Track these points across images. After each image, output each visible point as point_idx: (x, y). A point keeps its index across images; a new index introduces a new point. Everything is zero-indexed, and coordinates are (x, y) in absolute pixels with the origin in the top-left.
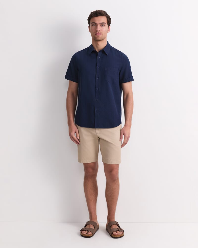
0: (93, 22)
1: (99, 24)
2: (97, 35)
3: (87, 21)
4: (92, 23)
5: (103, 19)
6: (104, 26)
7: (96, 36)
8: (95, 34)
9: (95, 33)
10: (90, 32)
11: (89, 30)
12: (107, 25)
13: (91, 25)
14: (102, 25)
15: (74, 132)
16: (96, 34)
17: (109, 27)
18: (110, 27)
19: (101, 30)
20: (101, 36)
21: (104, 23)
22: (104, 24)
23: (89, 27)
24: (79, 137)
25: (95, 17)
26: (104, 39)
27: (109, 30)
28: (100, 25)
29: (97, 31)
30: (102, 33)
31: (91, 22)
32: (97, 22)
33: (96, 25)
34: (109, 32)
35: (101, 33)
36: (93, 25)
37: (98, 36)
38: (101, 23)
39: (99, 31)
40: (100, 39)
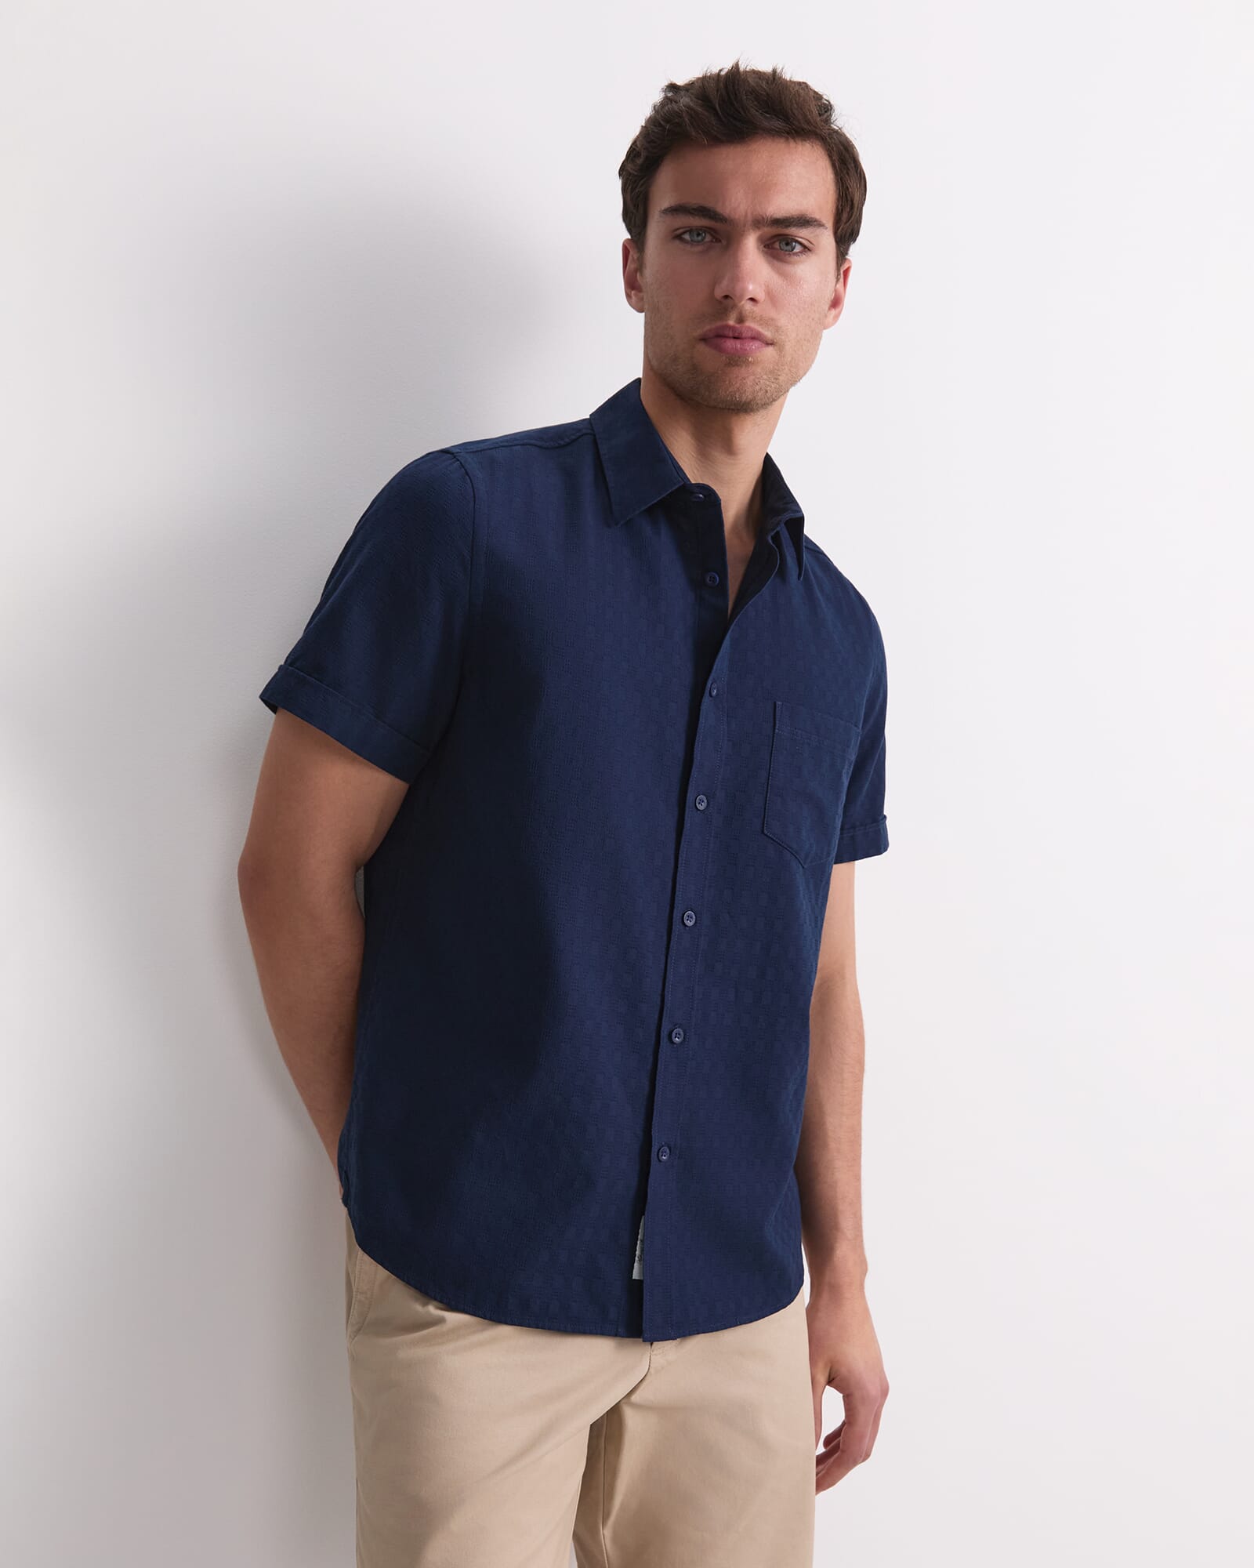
1: (758, 224)
2: (728, 344)
4: (675, 210)
6: (806, 248)
7: (714, 363)
8: (705, 339)
9: (707, 327)
11: (633, 286)
12: (826, 240)
13: (659, 229)
14: (788, 241)
16: (713, 339)
19: (773, 296)
20: (760, 360)
21: (804, 221)
22: (803, 231)
23: (634, 251)
27: (836, 303)
28: (761, 239)
30: (777, 329)
31: (662, 201)
32: (737, 202)
33: (724, 236)
35: (769, 333)
36: (679, 235)
37: (734, 365)
38: (777, 221)
39: (748, 306)
40: (749, 390)
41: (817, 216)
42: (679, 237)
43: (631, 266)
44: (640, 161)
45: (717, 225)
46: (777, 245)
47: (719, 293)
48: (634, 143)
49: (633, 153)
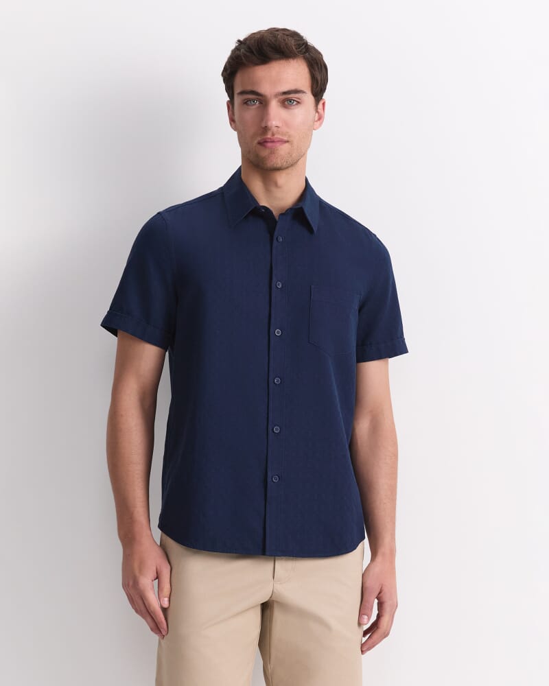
0: (249, 88)
1: (276, 95)
2: (269, 145)
3: (221, 79)
4: (242, 93)
5: (293, 74)
6: (298, 102)
7: (264, 153)
8: (259, 143)
9: (259, 139)
10: (235, 129)
11: (232, 120)
12: (309, 98)
13: (237, 100)
14: (290, 100)
15: (152, 574)
16: (263, 143)
17: (320, 106)
18: (324, 104)
19: (286, 124)
20: (283, 150)
21: (296, 91)
22: (297, 95)
23: (231, 104)
24: (166, 599)
25: (257, 64)
26: (298, 161)
27: (320, 118)
28: (279, 101)
29: (266, 129)
30: (289, 136)
31: (237, 90)
32: (266, 89)
33: (263, 102)
34: (320, 125)
35: (286, 138)
36: (246, 102)
37: (273, 152)
38: (285, 93)
39: (275, 129)
40: (280, 163)
41: (302, 89)
42: (246, 103)
43: (231, 112)
44: (228, 72)
45: (260, 97)
46: (286, 103)
47: (263, 125)
48: (226, 65)
49: (225, 69)
